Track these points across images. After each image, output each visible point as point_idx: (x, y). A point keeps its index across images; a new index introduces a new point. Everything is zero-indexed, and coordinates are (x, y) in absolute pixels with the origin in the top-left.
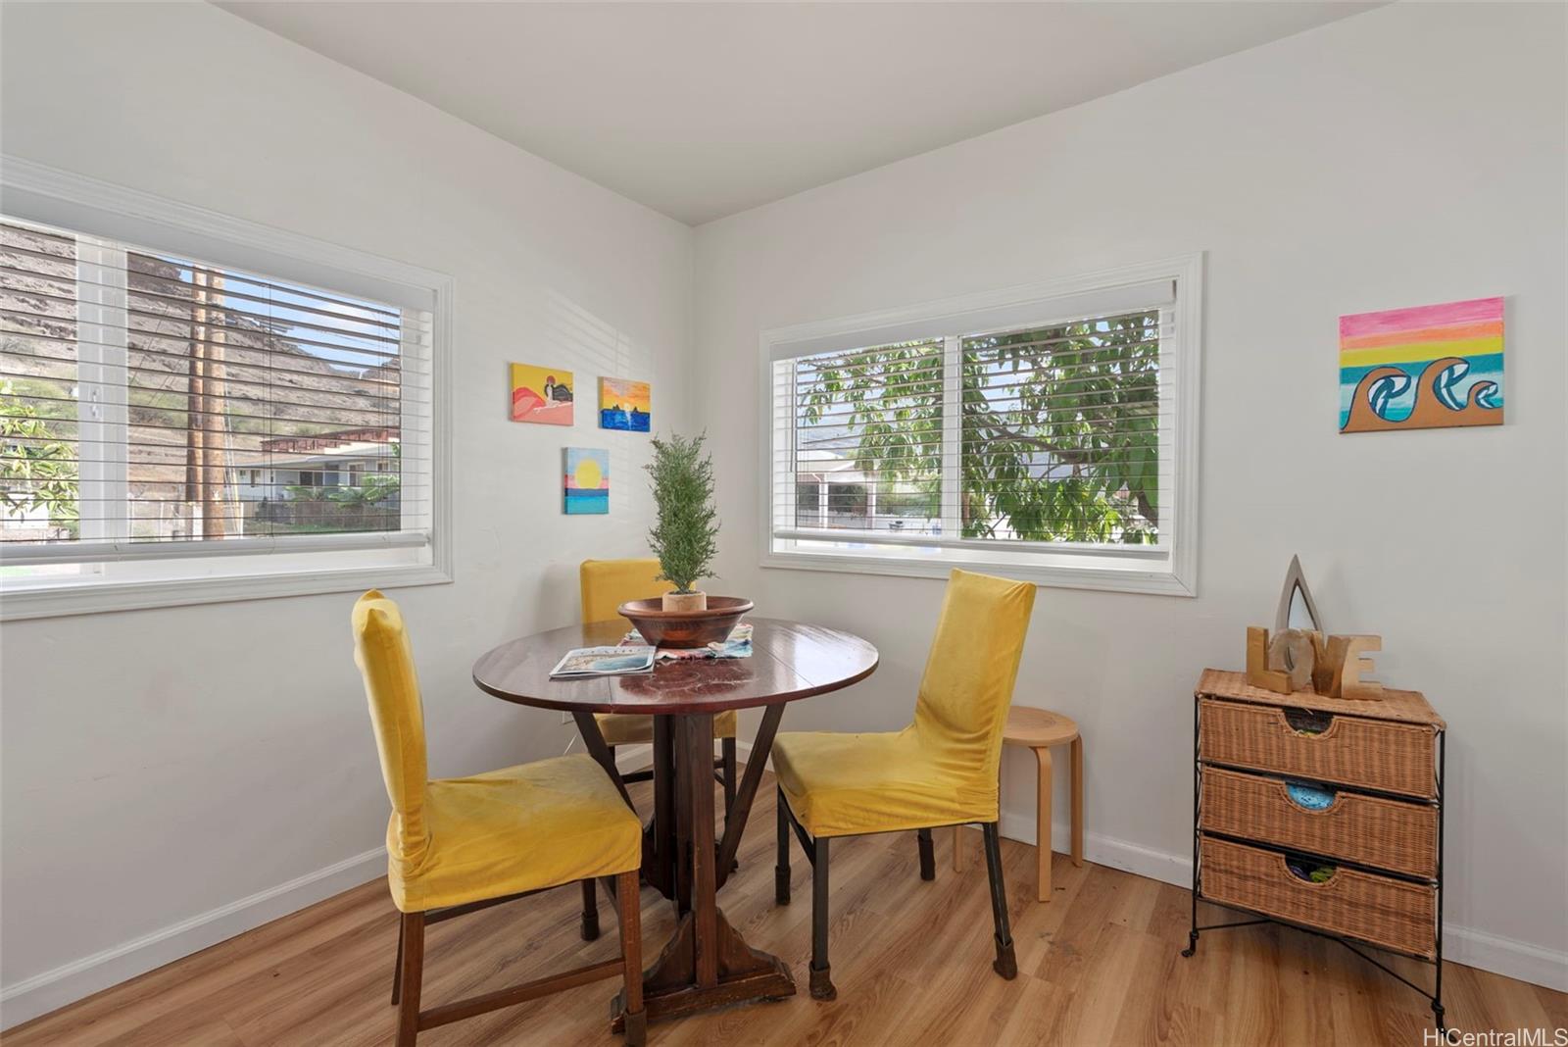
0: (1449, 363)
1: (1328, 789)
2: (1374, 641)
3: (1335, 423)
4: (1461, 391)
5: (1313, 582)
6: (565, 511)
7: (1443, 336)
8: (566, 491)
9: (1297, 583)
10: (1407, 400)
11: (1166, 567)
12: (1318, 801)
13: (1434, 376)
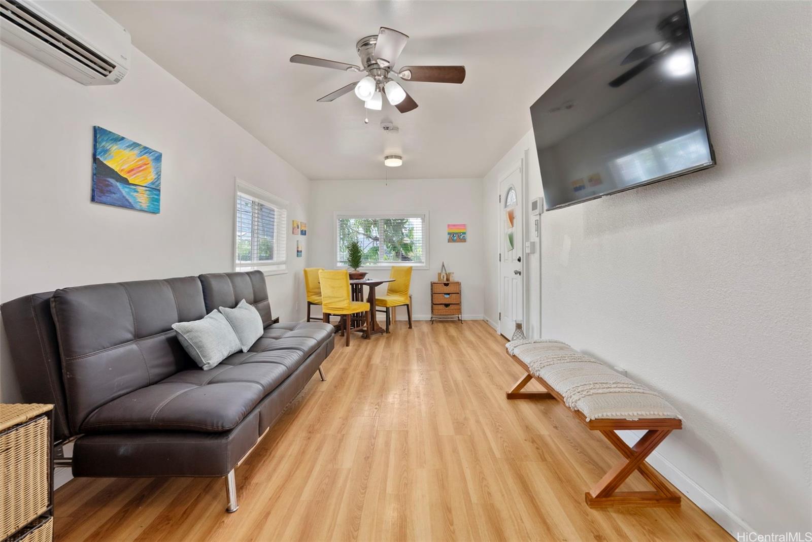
0: (460, 233)
1: (449, 294)
2: (453, 273)
3: (447, 241)
4: (461, 237)
5: (445, 265)
6: (298, 256)
7: (458, 229)
8: (298, 251)
9: (443, 266)
10: (455, 238)
11: (424, 265)
12: (448, 296)
13: (458, 234)
